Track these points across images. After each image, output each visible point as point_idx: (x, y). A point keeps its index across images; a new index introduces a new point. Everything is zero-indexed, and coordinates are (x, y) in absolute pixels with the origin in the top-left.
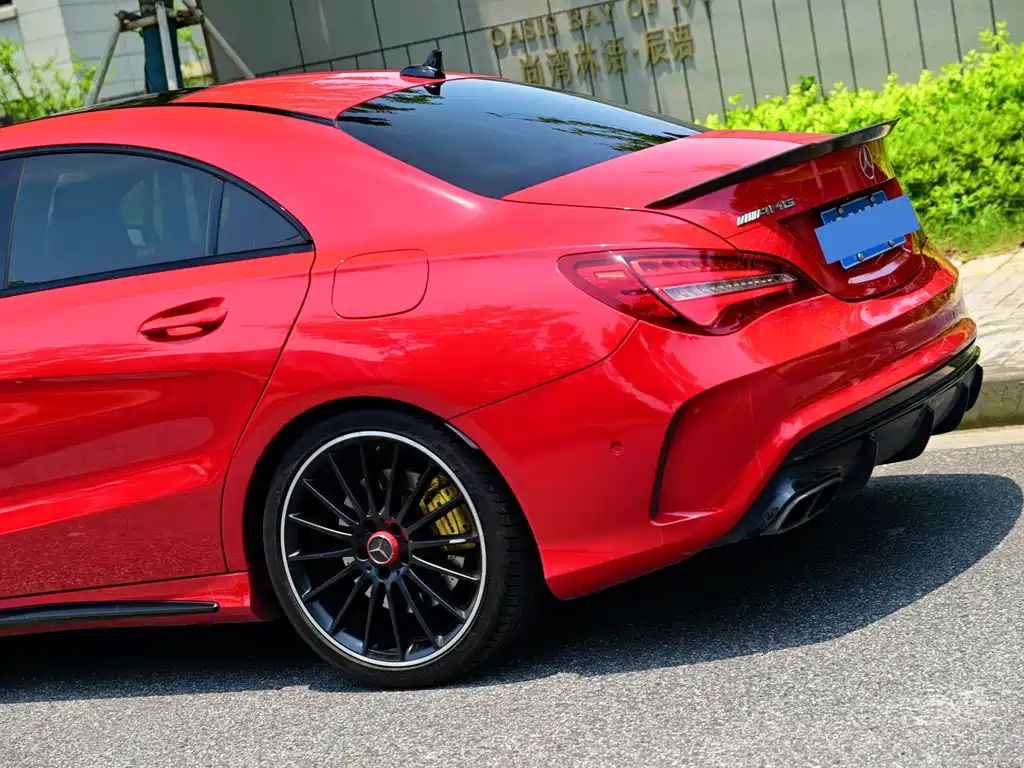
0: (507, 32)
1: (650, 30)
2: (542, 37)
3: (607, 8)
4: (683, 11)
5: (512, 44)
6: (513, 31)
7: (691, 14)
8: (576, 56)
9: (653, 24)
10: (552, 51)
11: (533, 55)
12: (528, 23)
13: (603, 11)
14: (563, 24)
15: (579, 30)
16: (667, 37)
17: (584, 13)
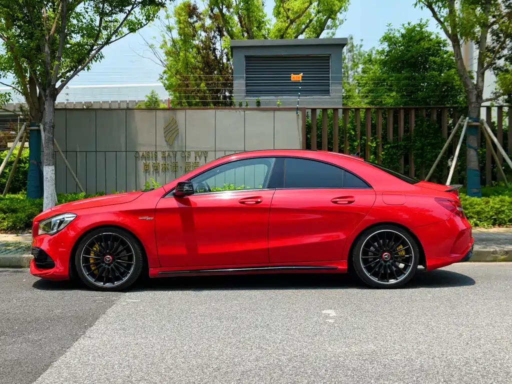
0: (141, 154)
1: (187, 161)
2: (152, 157)
3: (175, 153)
4: (198, 158)
5: (142, 157)
6: (143, 154)
7: (200, 159)
8: (162, 164)
9: (188, 160)
10: (154, 162)
11: (148, 162)
12: (149, 152)
13: (173, 154)
14: (160, 155)
15: (164, 158)
16: (192, 164)
17: (167, 153)
